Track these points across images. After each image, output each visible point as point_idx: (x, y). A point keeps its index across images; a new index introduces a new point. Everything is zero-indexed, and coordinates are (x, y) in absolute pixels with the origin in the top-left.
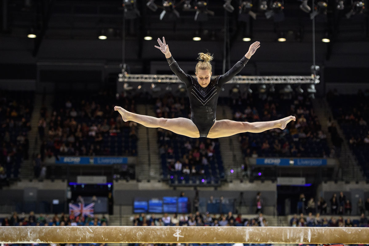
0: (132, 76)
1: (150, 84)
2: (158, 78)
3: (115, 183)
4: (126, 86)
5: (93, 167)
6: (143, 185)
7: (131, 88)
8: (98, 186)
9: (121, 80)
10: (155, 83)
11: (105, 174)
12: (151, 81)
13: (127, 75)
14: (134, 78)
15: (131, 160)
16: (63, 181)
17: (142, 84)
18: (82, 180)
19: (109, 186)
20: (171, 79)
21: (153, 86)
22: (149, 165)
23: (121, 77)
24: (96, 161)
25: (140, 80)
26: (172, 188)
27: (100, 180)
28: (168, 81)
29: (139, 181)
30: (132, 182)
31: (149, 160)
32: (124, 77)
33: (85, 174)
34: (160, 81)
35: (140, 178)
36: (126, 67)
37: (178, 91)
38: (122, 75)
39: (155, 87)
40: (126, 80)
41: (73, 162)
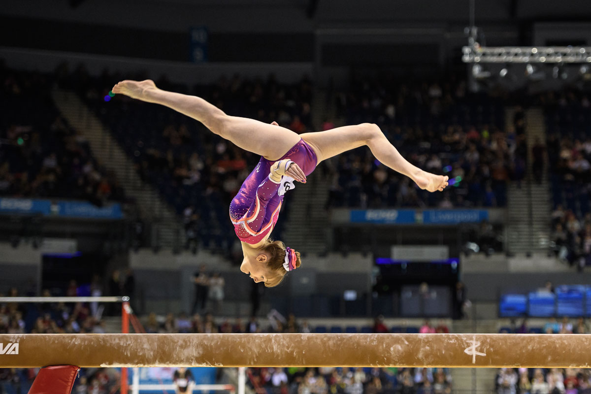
0: (488, 50)
1: (524, 65)
2: (540, 54)
3: (463, 259)
4: (476, 70)
5: (420, 229)
6: (519, 264)
7: (486, 74)
8: (432, 266)
9: (467, 59)
10: (535, 64)
11: (445, 243)
12: (526, 59)
13: (479, 49)
14: (493, 55)
15: (494, 214)
16: (365, 255)
17: (508, 65)
18: (401, 254)
19: (454, 265)
20: (564, 55)
21: (530, 69)
22: (530, 223)
23: (467, 54)
24: (427, 217)
25: (504, 59)
26: (574, 269)
27: (436, 253)
28: (559, 59)
29: (509, 255)
30: (497, 258)
31: (530, 215)
32: (473, 53)
33: (406, 242)
34: (543, 59)
35: (512, 249)
36: (478, 33)
37: (580, 78)
38: (471, 51)
39: (535, 72)
40: (478, 59)
41: (383, 221)
